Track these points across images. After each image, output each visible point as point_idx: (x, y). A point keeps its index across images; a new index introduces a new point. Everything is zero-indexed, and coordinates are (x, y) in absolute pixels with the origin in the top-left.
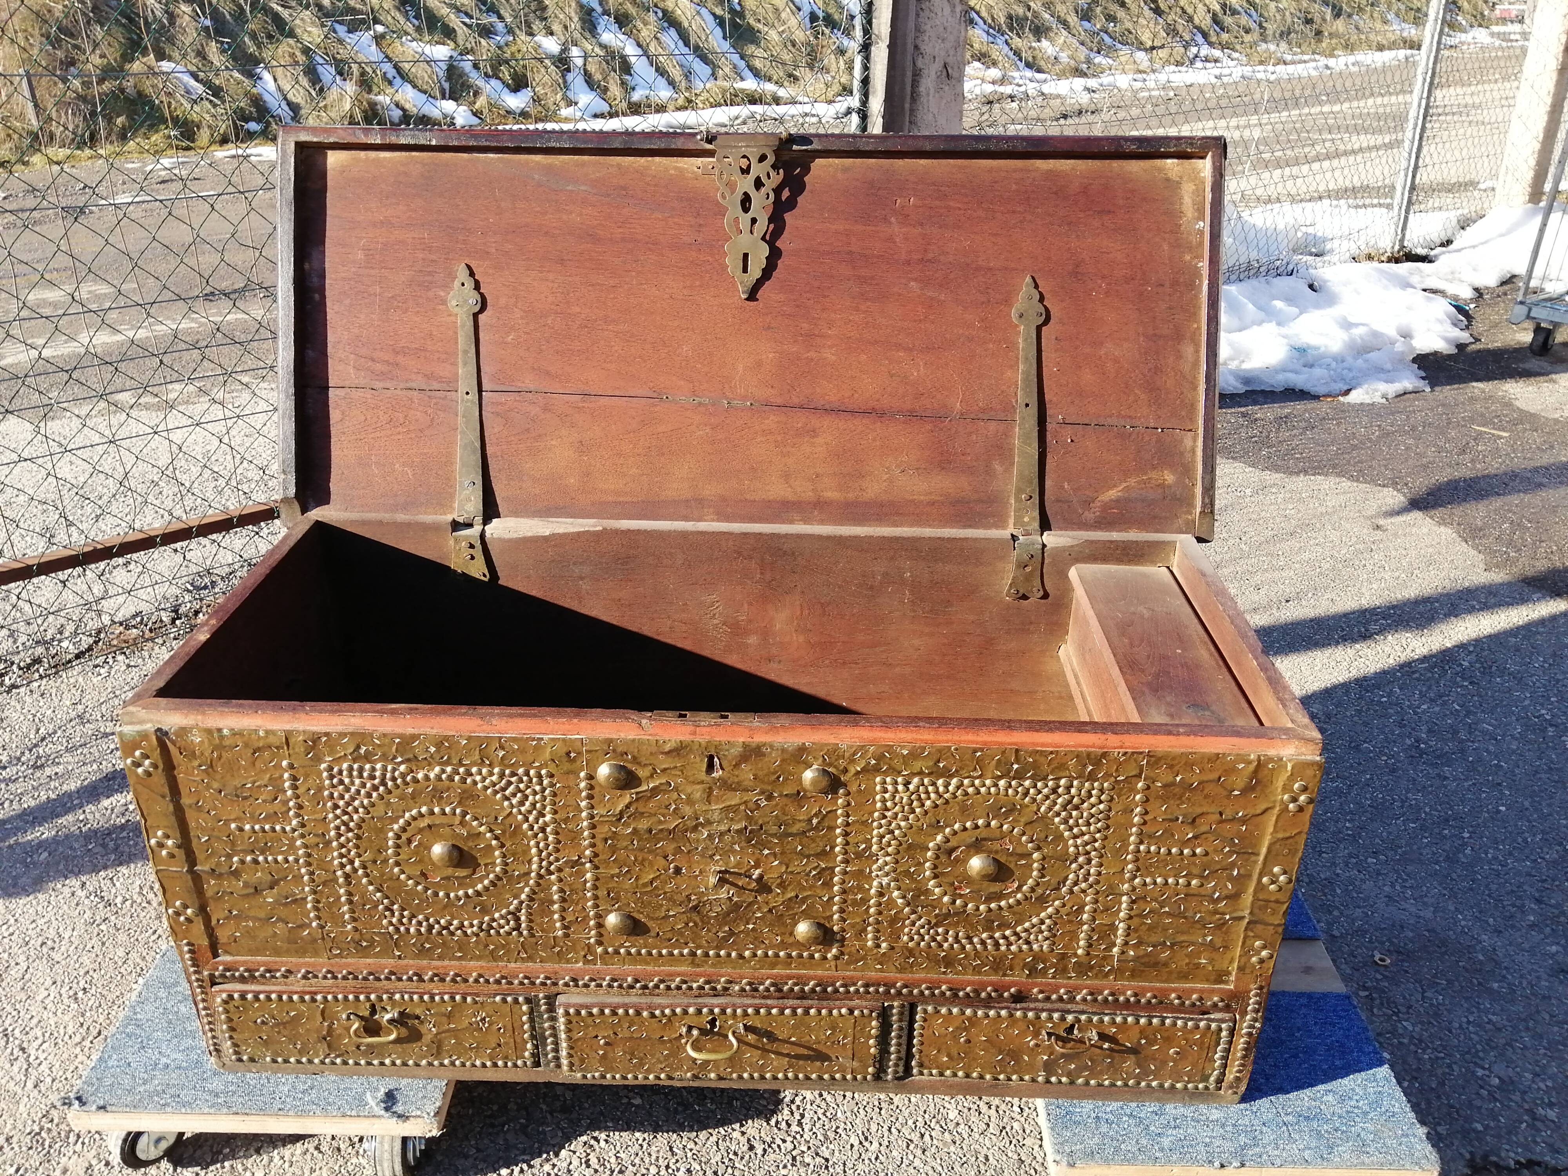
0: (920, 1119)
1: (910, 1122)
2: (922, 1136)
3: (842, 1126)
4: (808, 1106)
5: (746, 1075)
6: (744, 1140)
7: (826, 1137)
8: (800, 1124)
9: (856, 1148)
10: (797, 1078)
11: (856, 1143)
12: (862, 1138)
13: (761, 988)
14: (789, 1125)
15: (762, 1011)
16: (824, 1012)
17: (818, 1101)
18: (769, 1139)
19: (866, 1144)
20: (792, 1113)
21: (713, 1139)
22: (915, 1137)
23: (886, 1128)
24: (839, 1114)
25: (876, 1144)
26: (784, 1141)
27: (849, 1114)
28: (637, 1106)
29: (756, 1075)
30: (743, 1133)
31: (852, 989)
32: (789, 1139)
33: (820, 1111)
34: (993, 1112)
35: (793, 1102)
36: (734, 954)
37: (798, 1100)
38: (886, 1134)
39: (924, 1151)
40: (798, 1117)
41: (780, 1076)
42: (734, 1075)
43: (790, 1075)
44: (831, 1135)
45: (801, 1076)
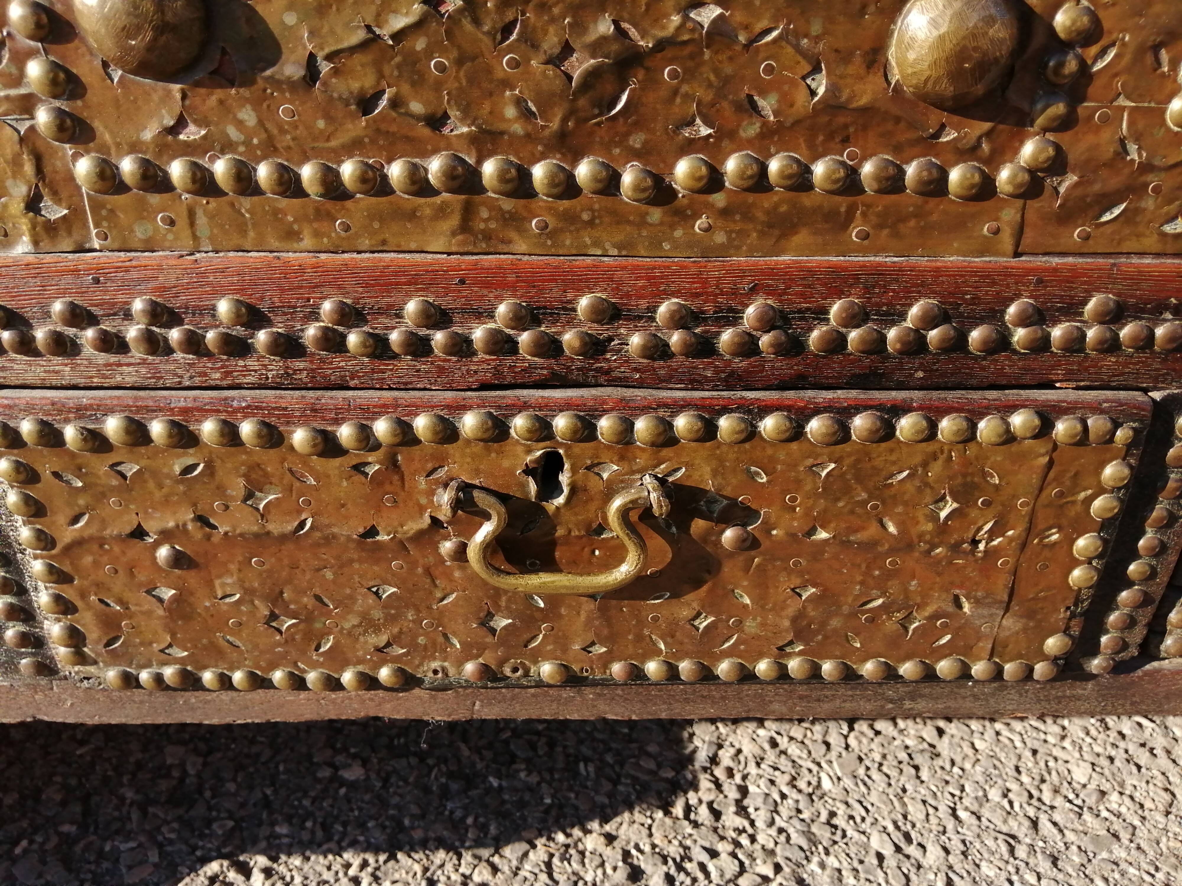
0: (1013, 786)
1: (994, 795)
2: (1035, 824)
3: (841, 810)
4: (752, 769)
5: (652, 667)
6: (612, 855)
7: (813, 841)
8: (742, 810)
9: (891, 861)
10: (815, 673)
11: (888, 851)
12: (898, 837)
13: (727, 336)
14: (717, 815)
15: (724, 423)
16: (946, 425)
17: (771, 756)
18: (674, 850)
19: (912, 850)
20: (718, 785)
21: (539, 855)
22: (1022, 830)
23: (944, 811)
24: (826, 784)
25: (934, 854)
26: (713, 854)
27: (847, 782)
28: (352, 786)
29: (685, 666)
30: (610, 839)
31: (1057, 332)
32: (724, 848)
33: (782, 780)
34: (1163, 761)
35: (714, 760)
36: (628, 178)
37: (726, 756)
38: (950, 824)
39: (1055, 861)
40: (733, 794)
41: (763, 667)
42: (617, 669)
43: (794, 665)
44: (822, 833)
45: (827, 667)
